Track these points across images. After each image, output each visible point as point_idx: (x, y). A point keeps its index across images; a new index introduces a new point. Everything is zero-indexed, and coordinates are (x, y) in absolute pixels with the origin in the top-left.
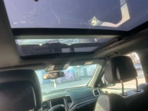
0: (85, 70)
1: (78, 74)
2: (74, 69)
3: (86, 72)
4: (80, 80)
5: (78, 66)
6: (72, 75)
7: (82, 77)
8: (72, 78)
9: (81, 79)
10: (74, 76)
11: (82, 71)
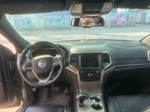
0: (144, 15)
1: (133, 19)
2: (130, 13)
3: (145, 18)
4: (134, 26)
5: (135, 10)
6: (124, 20)
7: (137, 23)
8: (124, 22)
9: (136, 25)
10: (127, 21)
11: (140, 16)
